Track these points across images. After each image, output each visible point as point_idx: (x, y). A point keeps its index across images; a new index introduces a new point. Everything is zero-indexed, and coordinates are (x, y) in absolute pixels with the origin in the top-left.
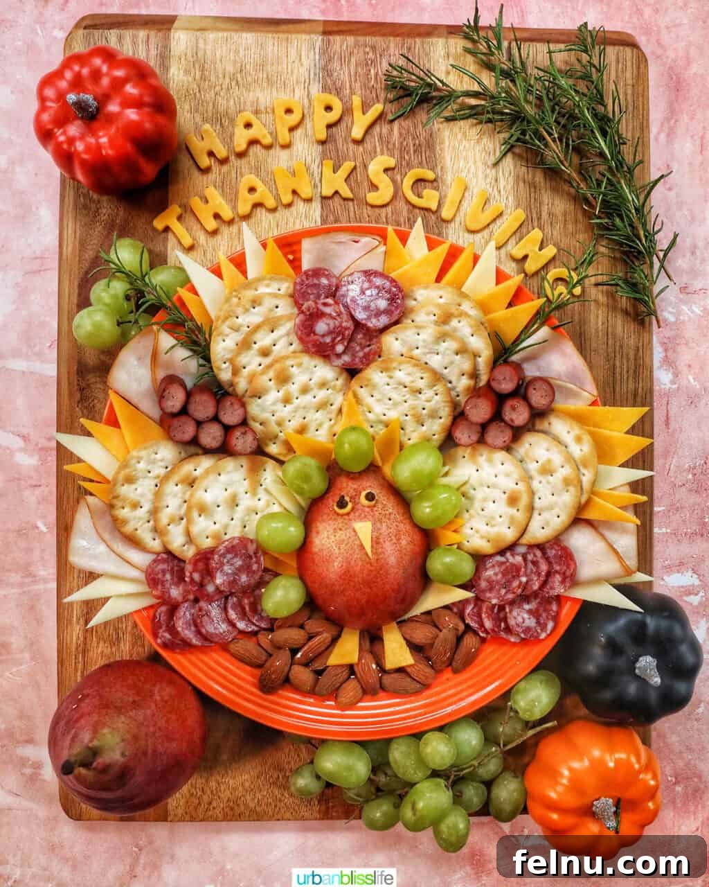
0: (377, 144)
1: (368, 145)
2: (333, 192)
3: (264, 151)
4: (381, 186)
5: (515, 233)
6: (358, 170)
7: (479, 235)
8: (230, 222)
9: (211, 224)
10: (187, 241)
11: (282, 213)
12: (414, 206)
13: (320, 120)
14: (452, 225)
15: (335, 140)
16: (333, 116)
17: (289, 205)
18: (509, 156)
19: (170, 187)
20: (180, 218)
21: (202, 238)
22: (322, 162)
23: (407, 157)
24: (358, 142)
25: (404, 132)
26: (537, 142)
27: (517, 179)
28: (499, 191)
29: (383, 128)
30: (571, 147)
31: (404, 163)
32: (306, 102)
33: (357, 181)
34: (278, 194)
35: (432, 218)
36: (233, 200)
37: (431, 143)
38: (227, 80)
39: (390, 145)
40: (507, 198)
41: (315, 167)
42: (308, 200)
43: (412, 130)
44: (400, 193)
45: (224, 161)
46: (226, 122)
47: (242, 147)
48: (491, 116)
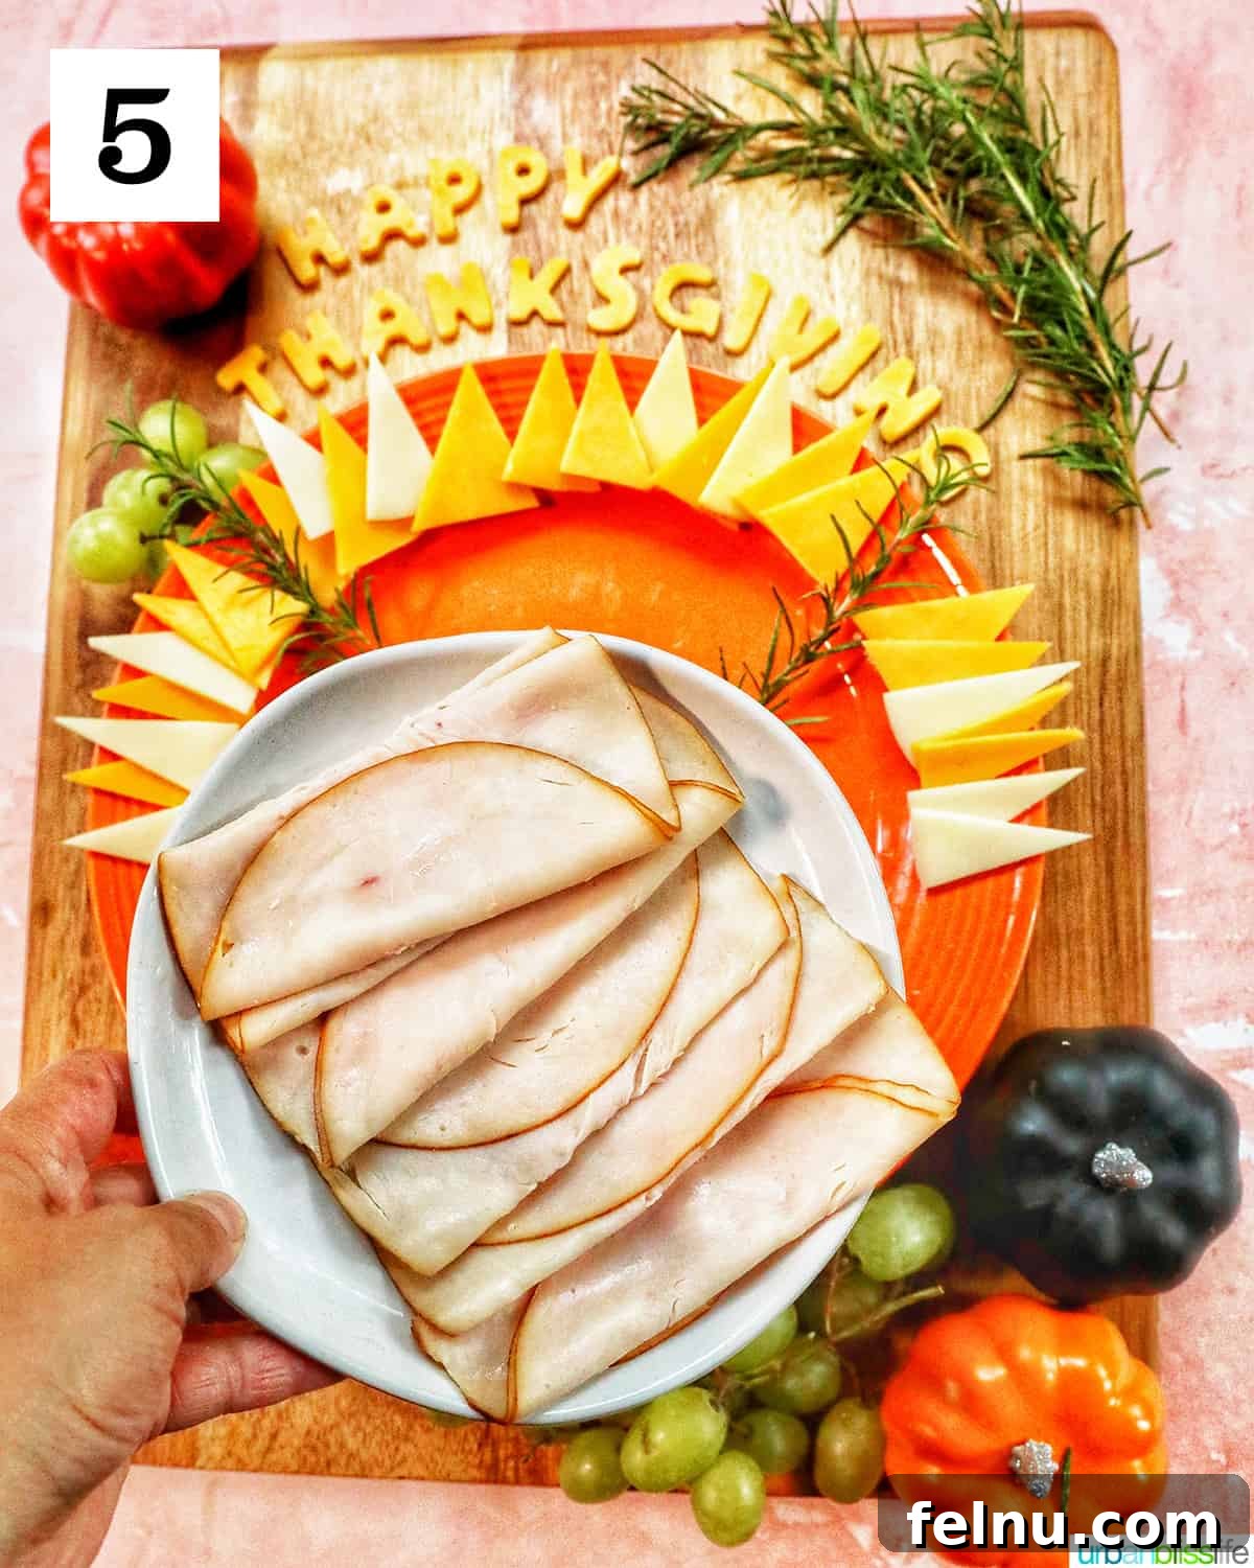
0: (610, 227)
1: (592, 229)
2: (528, 311)
3: (410, 249)
4: (614, 297)
5: (863, 366)
6: (574, 271)
8: (349, 372)
9: (314, 375)
10: (272, 405)
11: (437, 350)
12: (674, 329)
14: (745, 359)
15: (534, 226)
16: (531, 184)
17: (450, 339)
18: (852, 234)
19: (249, 319)
20: (263, 368)
21: (299, 398)
22: (510, 264)
23: (662, 246)
24: (576, 225)
25: (658, 204)
26: (899, 200)
27: (867, 274)
28: (832, 297)
29: (621, 199)
30: (961, 203)
31: (657, 256)
32: (485, 163)
33: (571, 292)
34: (432, 321)
35: (709, 349)
36: (356, 334)
37: (707, 221)
38: (351, 136)
39: (634, 228)
40: (848, 308)
41: (498, 272)
42: (485, 329)
43: (672, 200)
44: (649, 309)
45: (341, 270)
46: (347, 206)
47: (372, 243)
48: (815, 166)
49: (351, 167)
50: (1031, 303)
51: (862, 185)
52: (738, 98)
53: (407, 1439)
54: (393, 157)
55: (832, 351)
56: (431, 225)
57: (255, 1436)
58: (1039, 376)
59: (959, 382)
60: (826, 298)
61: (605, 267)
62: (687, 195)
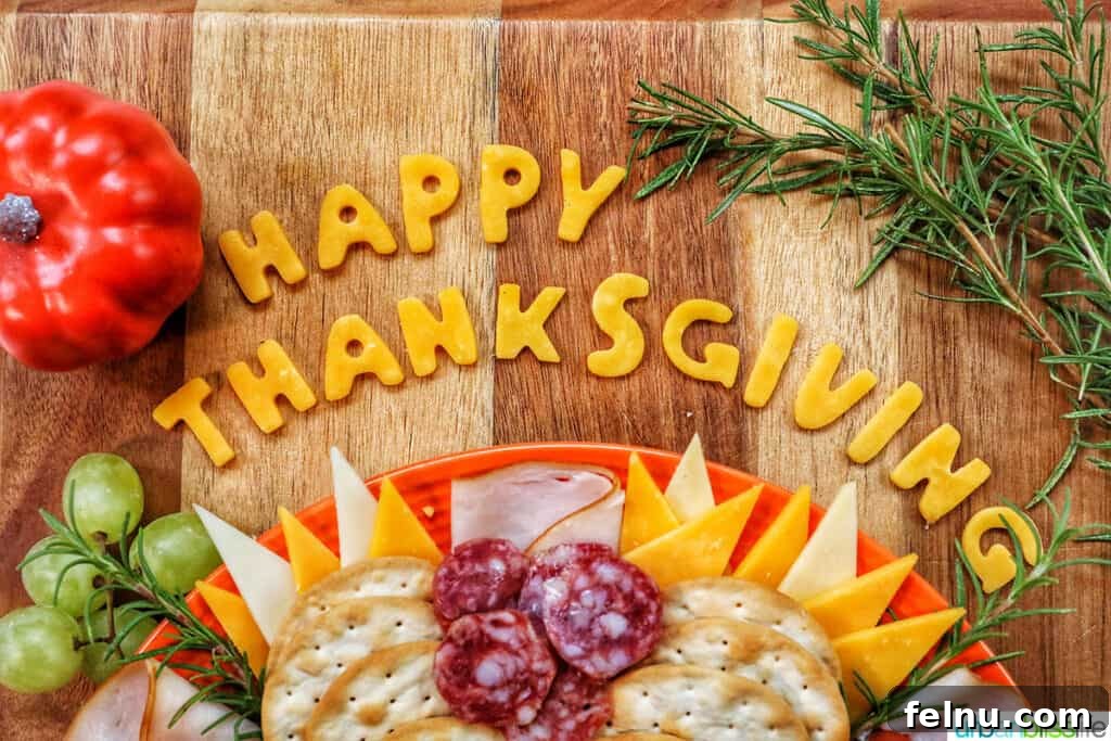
0: (612, 247)
1: (592, 251)
2: (519, 349)
3: (379, 265)
4: (620, 338)
5: (900, 431)
6: (572, 301)
7: (825, 437)
8: (309, 413)
9: (271, 418)
10: (221, 452)
11: (413, 393)
12: (686, 377)
13: (494, 200)
14: (767, 414)
15: (525, 241)
16: (522, 192)
17: (429, 378)
18: (891, 266)
19: (188, 340)
20: (207, 404)
21: (252, 445)
23: (673, 274)
26: (952, 247)
27: (907, 315)
29: (625, 216)
31: (667, 286)
33: (567, 328)
35: (725, 401)
36: (315, 369)
40: (886, 358)
41: (483, 296)
42: (468, 367)
44: (657, 352)
45: (298, 287)
47: (335, 255)
59: (1006, 449)
60: (860, 343)
61: (607, 300)
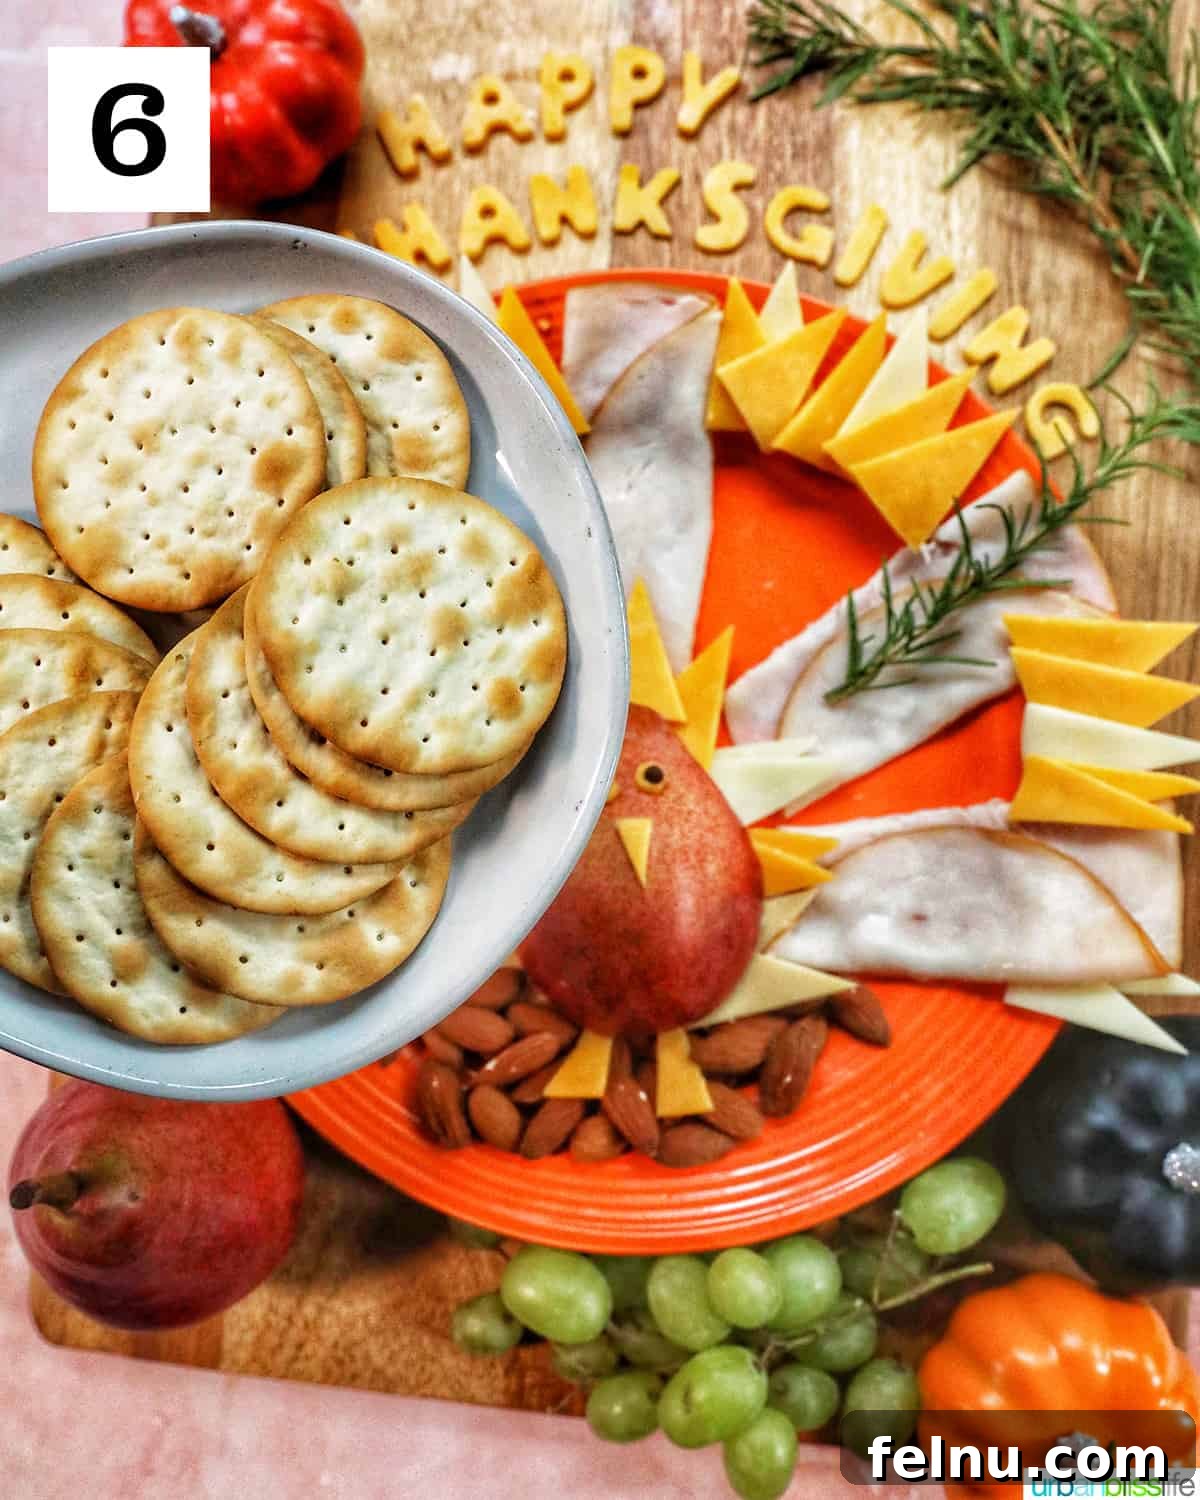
0: (725, 141)
1: (706, 142)
2: (635, 222)
3: (516, 145)
4: (725, 216)
5: (975, 313)
6: (685, 185)
8: (443, 268)
11: (538, 256)
12: (784, 254)
13: (623, 94)
14: (855, 292)
15: (647, 133)
16: (647, 88)
18: (975, 172)
19: (342, 203)
22: (618, 171)
23: (778, 166)
24: (690, 136)
25: (776, 121)
26: (1029, 142)
27: (986, 214)
28: (949, 235)
29: (739, 113)
30: (1096, 153)
31: (772, 176)
32: (599, 61)
33: (680, 206)
34: (533, 222)
35: (818, 279)
36: (453, 231)
37: (826, 144)
38: (462, 20)
39: (749, 144)
40: (964, 249)
41: (606, 178)
42: (588, 236)
43: (792, 117)
44: (760, 231)
45: (442, 161)
46: (452, 93)
47: (476, 134)
48: (943, 97)
49: (460, 52)
50: (1156, 264)
51: (991, 122)
52: (867, 17)
53: (433, 1360)
54: (504, 48)
55: (945, 292)
56: (539, 122)
57: (280, 1346)
58: (1153, 338)
60: (943, 235)
61: (717, 182)
62: (806, 116)
